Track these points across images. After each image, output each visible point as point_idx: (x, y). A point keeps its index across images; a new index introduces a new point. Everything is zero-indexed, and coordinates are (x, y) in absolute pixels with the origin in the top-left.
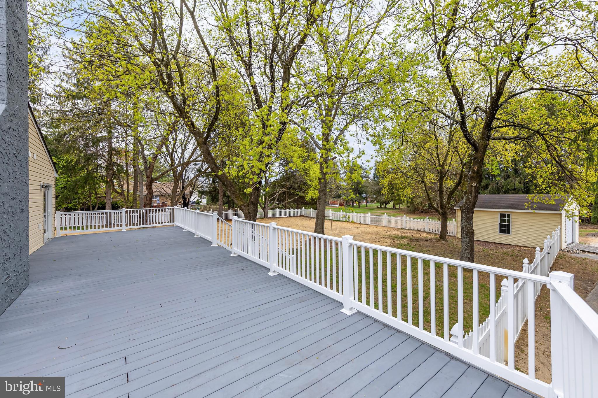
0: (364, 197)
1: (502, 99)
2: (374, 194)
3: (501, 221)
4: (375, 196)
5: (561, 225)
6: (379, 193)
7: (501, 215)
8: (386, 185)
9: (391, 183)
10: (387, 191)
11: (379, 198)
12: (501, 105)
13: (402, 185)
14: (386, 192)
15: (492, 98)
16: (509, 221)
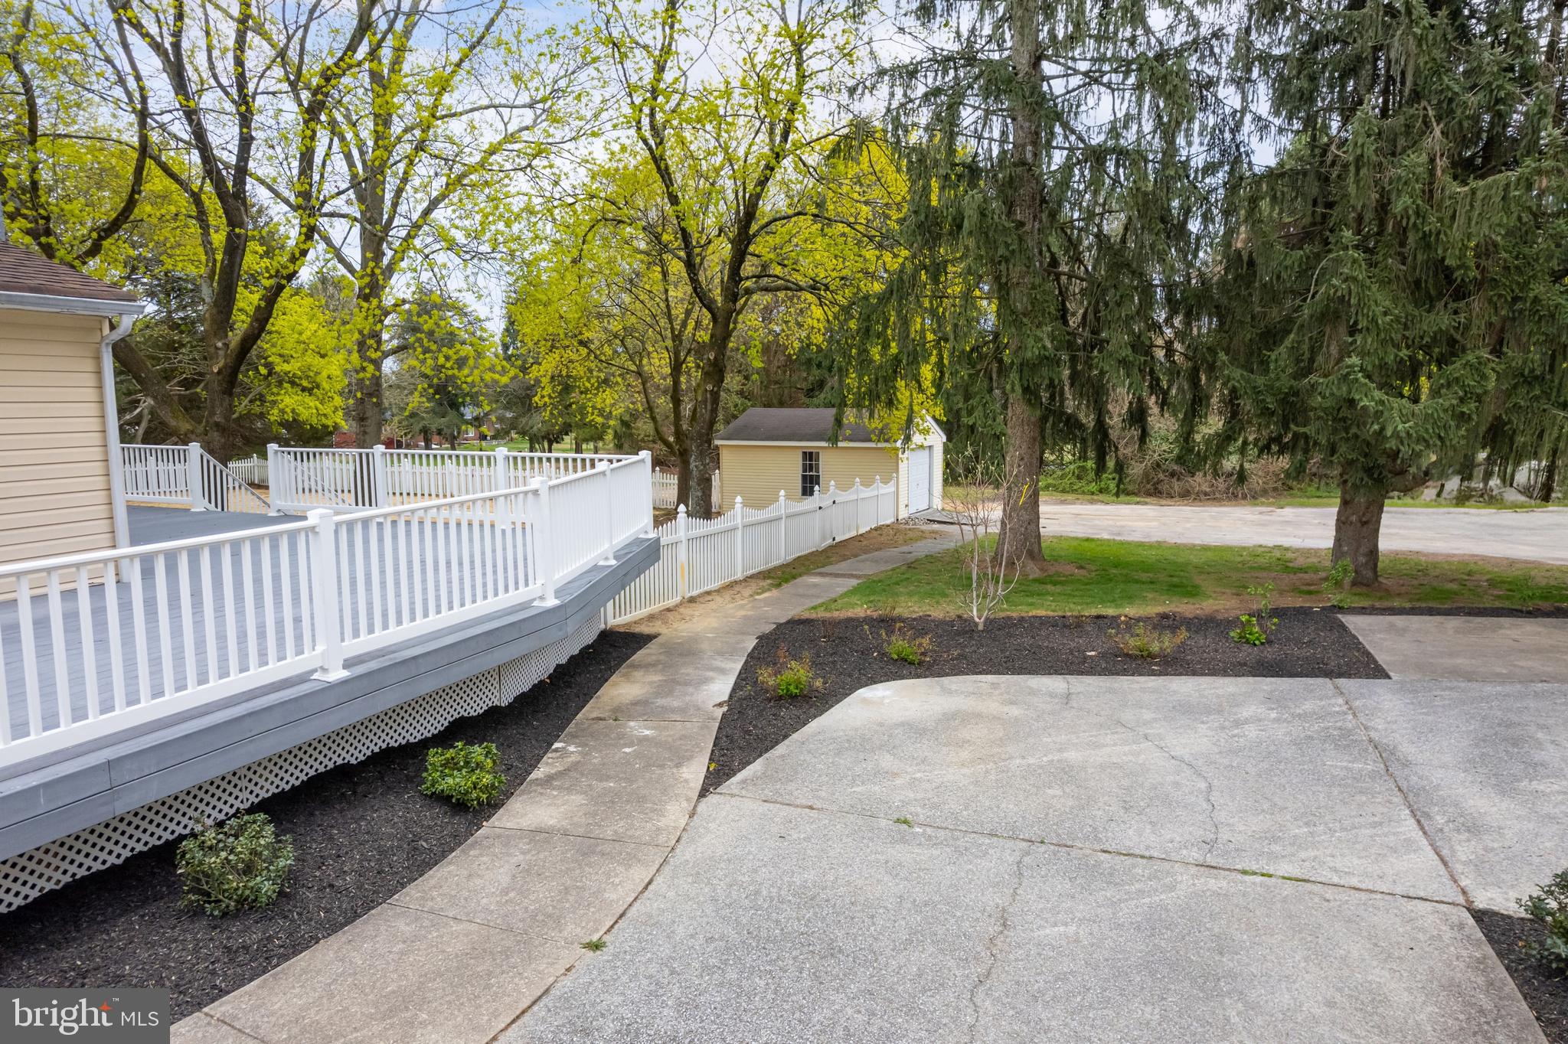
0: (468, 417)
1: (754, 227)
2: (506, 408)
3: (805, 470)
4: (509, 415)
5: (897, 471)
6: (523, 404)
7: (805, 453)
8: (545, 381)
9: (560, 375)
10: (550, 397)
11: (524, 420)
12: (755, 236)
13: (588, 380)
14: (546, 399)
15: (740, 221)
16: (817, 471)
